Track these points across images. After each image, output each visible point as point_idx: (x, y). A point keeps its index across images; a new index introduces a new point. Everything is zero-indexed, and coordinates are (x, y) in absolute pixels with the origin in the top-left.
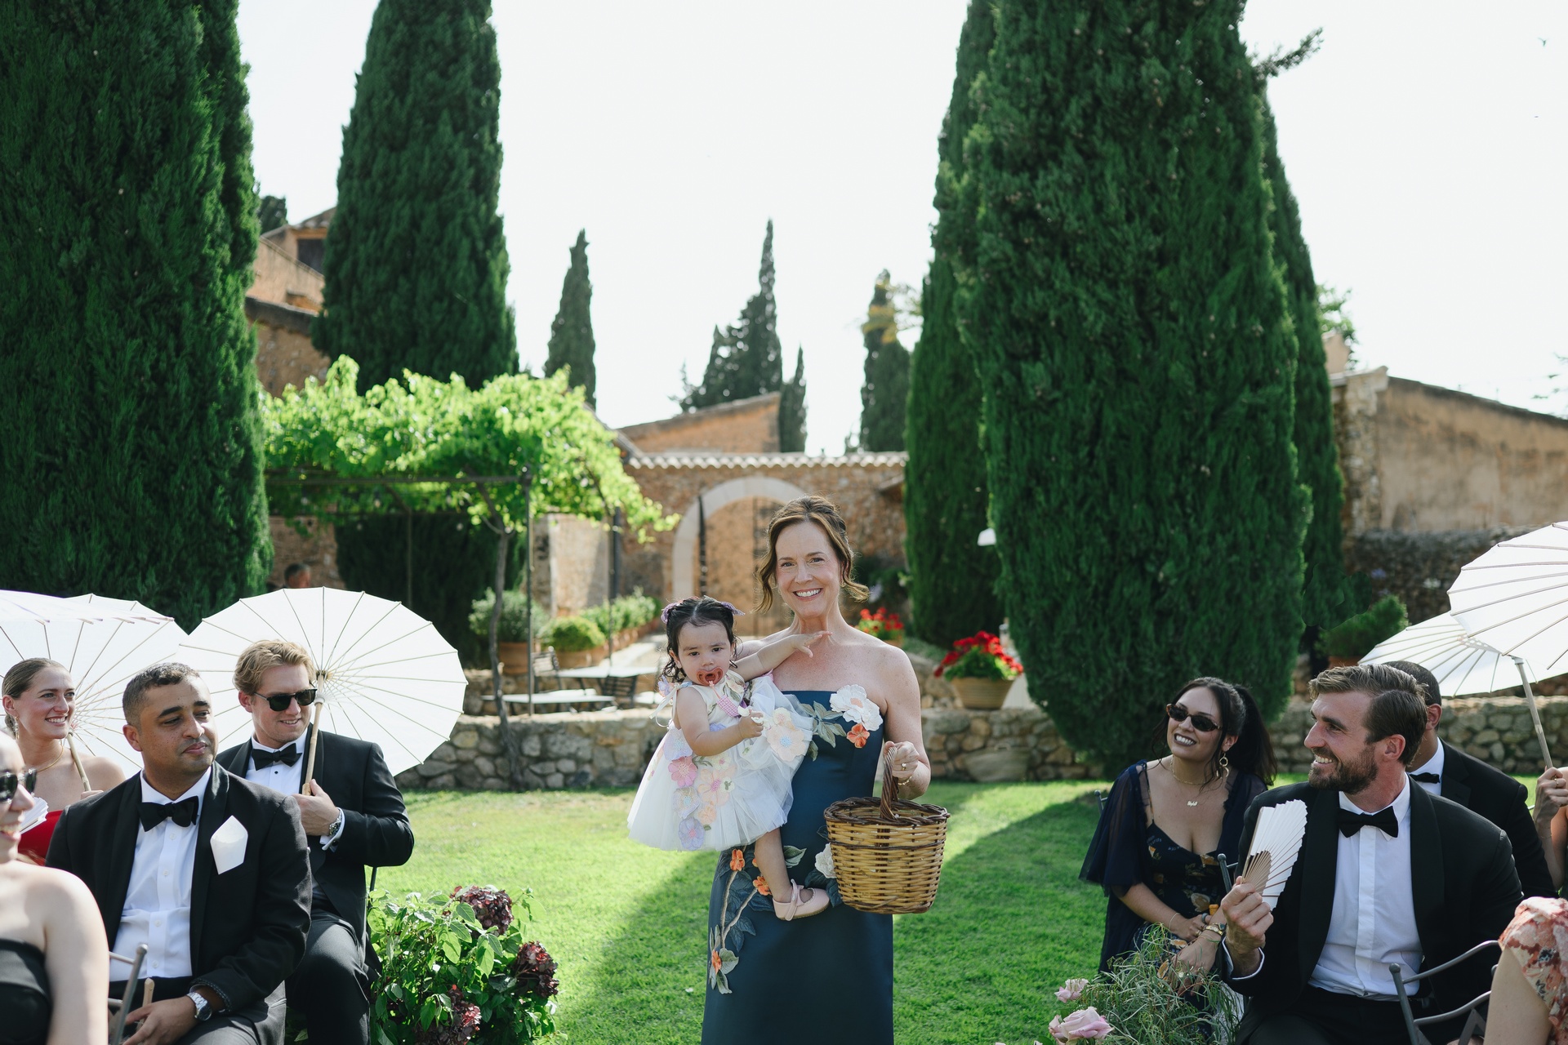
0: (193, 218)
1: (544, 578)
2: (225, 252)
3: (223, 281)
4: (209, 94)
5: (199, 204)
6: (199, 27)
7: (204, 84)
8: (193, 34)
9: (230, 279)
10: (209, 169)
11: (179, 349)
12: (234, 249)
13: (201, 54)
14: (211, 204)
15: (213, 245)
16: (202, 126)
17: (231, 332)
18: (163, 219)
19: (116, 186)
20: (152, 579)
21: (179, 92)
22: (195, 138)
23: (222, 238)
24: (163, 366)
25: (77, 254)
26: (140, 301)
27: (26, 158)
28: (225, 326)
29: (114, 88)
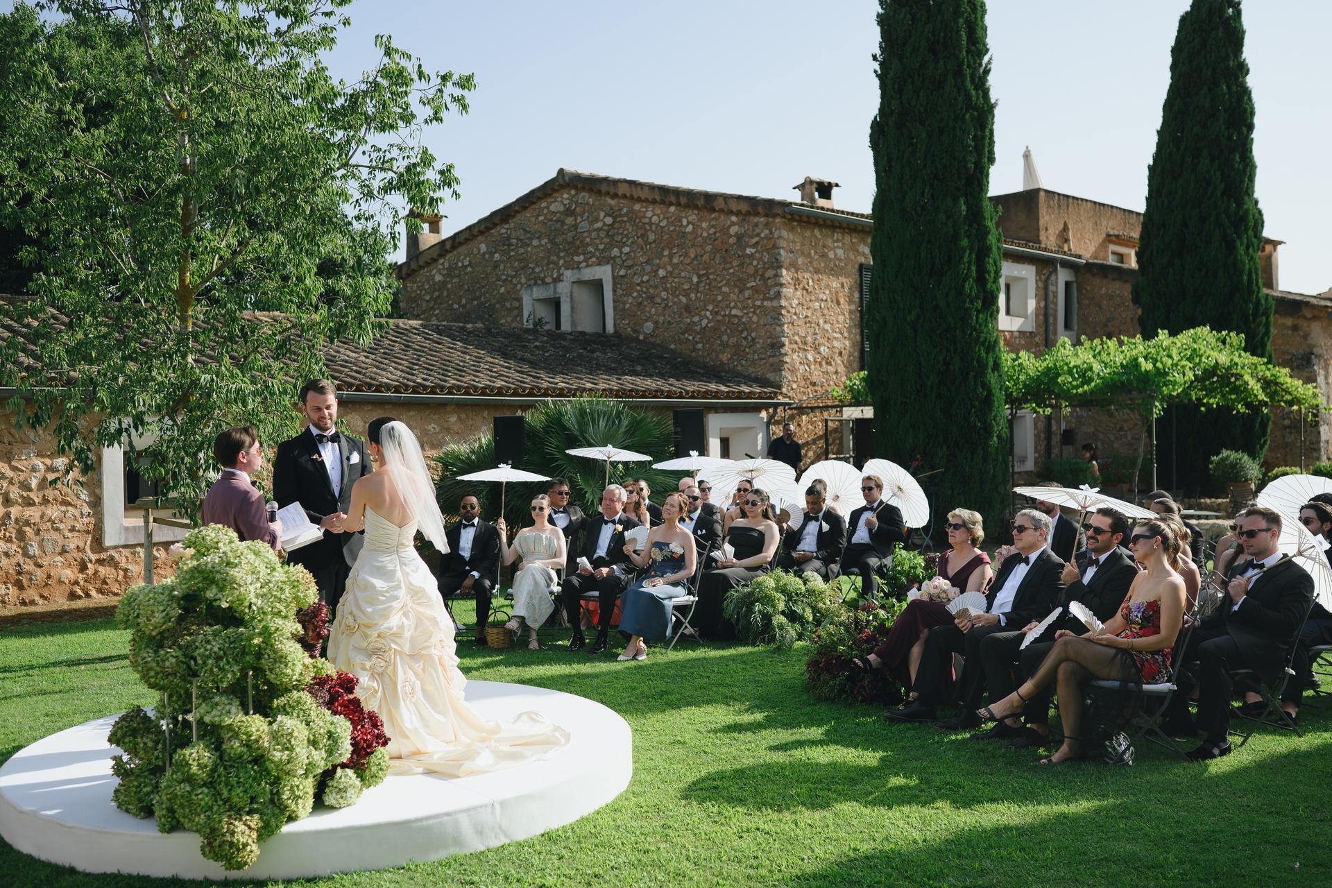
0: (960, 292)
1: (1314, 440)
2: (979, 304)
3: (977, 317)
4: (969, 237)
5: (963, 286)
6: (963, 207)
7: (966, 232)
8: (960, 212)
9: (981, 316)
10: (969, 268)
11: (956, 350)
12: (984, 302)
13: (966, 217)
14: (970, 287)
15: (972, 302)
16: (965, 251)
17: (982, 339)
18: (947, 296)
19: (929, 284)
20: (945, 449)
21: (955, 238)
22: (961, 258)
23: (977, 297)
24: (948, 358)
25: (912, 317)
26: (938, 332)
27: (897, 276)
28: (978, 337)
29: (929, 242)
